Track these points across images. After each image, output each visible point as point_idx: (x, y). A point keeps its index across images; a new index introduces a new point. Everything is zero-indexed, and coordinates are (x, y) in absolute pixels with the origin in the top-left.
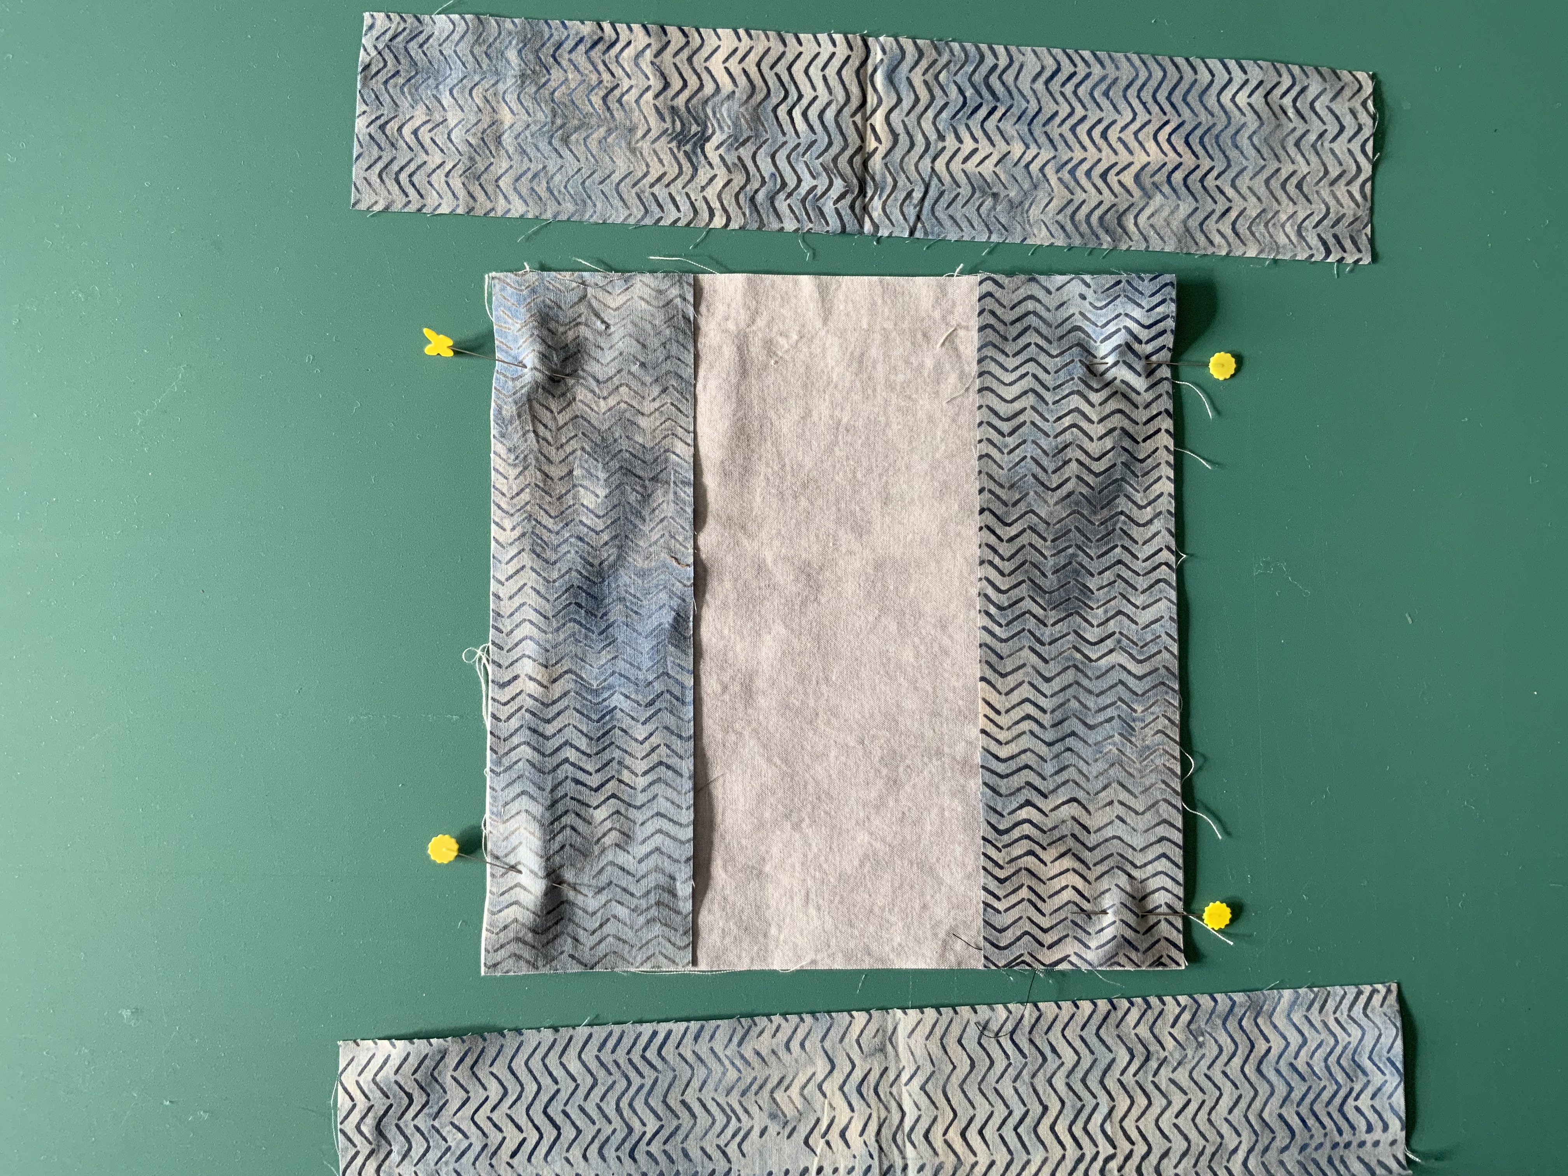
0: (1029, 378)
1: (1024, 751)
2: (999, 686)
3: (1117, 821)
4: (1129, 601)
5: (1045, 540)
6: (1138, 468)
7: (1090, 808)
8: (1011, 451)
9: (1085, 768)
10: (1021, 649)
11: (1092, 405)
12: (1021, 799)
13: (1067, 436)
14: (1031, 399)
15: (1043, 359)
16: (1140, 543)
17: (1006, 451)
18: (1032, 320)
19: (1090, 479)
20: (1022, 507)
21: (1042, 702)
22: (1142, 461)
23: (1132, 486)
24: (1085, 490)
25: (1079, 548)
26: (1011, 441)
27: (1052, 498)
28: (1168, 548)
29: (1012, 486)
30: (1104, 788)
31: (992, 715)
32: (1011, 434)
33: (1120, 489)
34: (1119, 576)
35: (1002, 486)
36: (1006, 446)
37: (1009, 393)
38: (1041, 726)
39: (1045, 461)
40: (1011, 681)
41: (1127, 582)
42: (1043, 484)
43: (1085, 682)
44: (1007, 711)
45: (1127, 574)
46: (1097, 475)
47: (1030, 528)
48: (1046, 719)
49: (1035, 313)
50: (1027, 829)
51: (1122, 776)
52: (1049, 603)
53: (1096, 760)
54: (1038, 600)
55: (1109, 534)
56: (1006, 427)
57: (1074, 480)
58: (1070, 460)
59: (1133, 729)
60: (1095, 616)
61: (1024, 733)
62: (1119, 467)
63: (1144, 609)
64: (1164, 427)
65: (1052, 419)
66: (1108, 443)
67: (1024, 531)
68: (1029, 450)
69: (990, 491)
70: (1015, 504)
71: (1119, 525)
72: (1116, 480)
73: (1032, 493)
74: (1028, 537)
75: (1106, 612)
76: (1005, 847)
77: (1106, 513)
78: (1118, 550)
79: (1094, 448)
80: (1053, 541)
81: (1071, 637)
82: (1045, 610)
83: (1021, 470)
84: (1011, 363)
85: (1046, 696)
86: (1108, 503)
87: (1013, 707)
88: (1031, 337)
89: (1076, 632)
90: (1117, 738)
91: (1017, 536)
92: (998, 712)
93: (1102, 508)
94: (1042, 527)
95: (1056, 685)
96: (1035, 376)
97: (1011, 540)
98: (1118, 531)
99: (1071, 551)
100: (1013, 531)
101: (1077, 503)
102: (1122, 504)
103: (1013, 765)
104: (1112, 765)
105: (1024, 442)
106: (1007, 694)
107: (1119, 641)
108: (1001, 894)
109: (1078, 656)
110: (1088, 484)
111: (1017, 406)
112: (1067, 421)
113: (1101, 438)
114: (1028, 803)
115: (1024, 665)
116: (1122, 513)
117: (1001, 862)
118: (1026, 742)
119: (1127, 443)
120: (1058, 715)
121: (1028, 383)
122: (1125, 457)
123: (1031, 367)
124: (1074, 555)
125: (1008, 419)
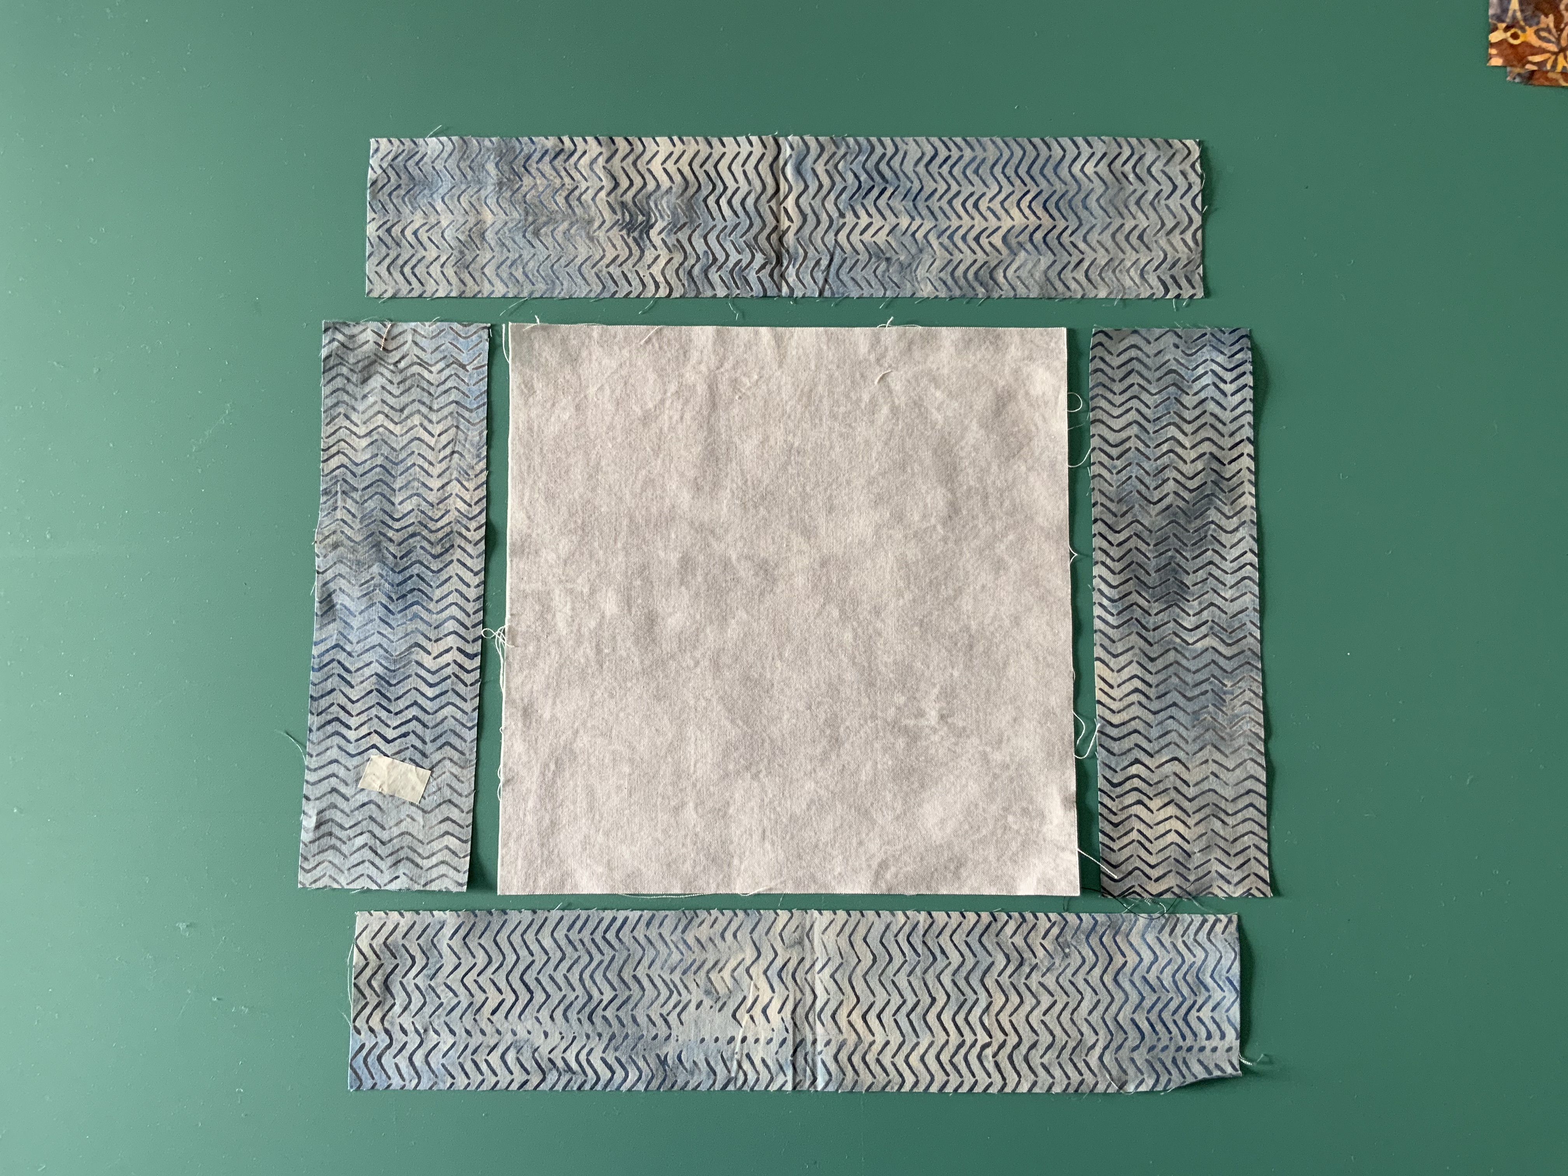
0: (1133, 412)
1: (1134, 719)
2: (1111, 665)
3: (1212, 777)
4: (1219, 594)
5: (1148, 544)
6: (1225, 485)
7: (1190, 766)
8: (1119, 472)
9: (1184, 733)
10: (1129, 635)
11: (1186, 434)
12: (1131, 757)
13: (1165, 460)
14: (1135, 429)
15: (1145, 396)
16: (1228, 546)
17: (1114, 472)
18: (1135, 365)
19: (1186, 495)
20: (1129, 518)
21: (1148, 678)
22: (1229, 479)
23: (1220, 500)
24: (1182, 504)
25: (1177, 551)
26: (1119, 464)
27: (1154, 510)
28: (1252, 551)
29: (1120, 501)
30: (1201, 749)
31: (1106, 688)
32: (1118, 458)
33: (1211, 502)
34: (1210, 574)
35: (1112, 500)
36: (1115, 467)
37: (1117, 424)
38: (1148, 697)
39: (1147, 480)
40: (1123, 660)
41: (1217, 579)
42: (1146, 498)
43: (1184, 662)
44: (1119, 686)
45: (1217, 573)
46: (1191, 491)
47: (1136, 534)
48: (1152, 692)
49: (1137, 359)
50: (1136, 782)
51: (1216, 740)
52: (1153, 596)
53: (1194, 727)
54: (1143, 594)
55: (1201, 540)
56: (1114, 452)
57: (1172, 495)
58: (1168, 479)
59: (1224, 701)
60: (1191, 607)
61: (1133, 703)
62: (1210, 484)
63: (1232, 601)
64: (1246, 452)
65: (1152, 446)
66: (1199, 465)
67: (1130, 537)
68: (1135, 471)
69: (1102, 504)
70: (1123, 515)
71: (1210, 532)
72: (1208, 496)
73: (1137, 506)
74: (1134, 542)
75: (1200, 603)
76: (1117, 797)
77: (1198, 523)
78: (1209, 553)
79: (1189, 469)
80: (1155, 545)
81: (1172, 624)
82: (1149, 602)
83: (1127, 487)
84: (1118, 399)
85: (1151, 673)
86: (1201, 514)
87: (1124, 682)
88: (1134, 379)
89: (1175, 621)
90: (1211, 708)
91: (1125, 541)
92: (1111, 687)
93: (1196, 518)
94: (1145, 535)
95: (1160, 663)
96: (1137, 410)
97: (1120, 544)
98: (1209, 537)
99: (1170, 553)
100: (1121, 537)
101: (1175, 514)
102: (1213, 515)
103: (1125, 730)
104: (1208, 730)
105: (1130, 464)
106: (1119, 671)
107: (1212, 628)
108: (1115, 835)
109: (1178, 640)
110: (1184, 499)
111: (1124, 435)
112: (1165, 448)
113: (1193, 461)
114: (1137, 761)
115: (1132, 648)
116: (1212, 522)
117: (1114, 810)
118: (1136, 711)
119: (1215, 465)
120: (1162, 688)
121: (1132, 416)
122: (1214, 477)
123: (1135, 403)
124: (1172, 557)
125: (1116, 446)
